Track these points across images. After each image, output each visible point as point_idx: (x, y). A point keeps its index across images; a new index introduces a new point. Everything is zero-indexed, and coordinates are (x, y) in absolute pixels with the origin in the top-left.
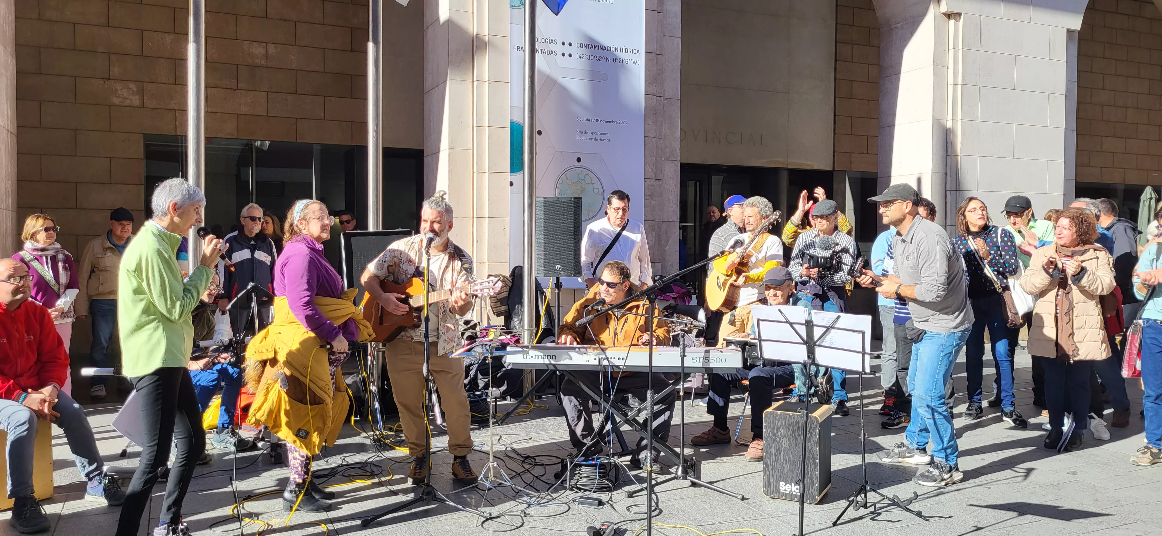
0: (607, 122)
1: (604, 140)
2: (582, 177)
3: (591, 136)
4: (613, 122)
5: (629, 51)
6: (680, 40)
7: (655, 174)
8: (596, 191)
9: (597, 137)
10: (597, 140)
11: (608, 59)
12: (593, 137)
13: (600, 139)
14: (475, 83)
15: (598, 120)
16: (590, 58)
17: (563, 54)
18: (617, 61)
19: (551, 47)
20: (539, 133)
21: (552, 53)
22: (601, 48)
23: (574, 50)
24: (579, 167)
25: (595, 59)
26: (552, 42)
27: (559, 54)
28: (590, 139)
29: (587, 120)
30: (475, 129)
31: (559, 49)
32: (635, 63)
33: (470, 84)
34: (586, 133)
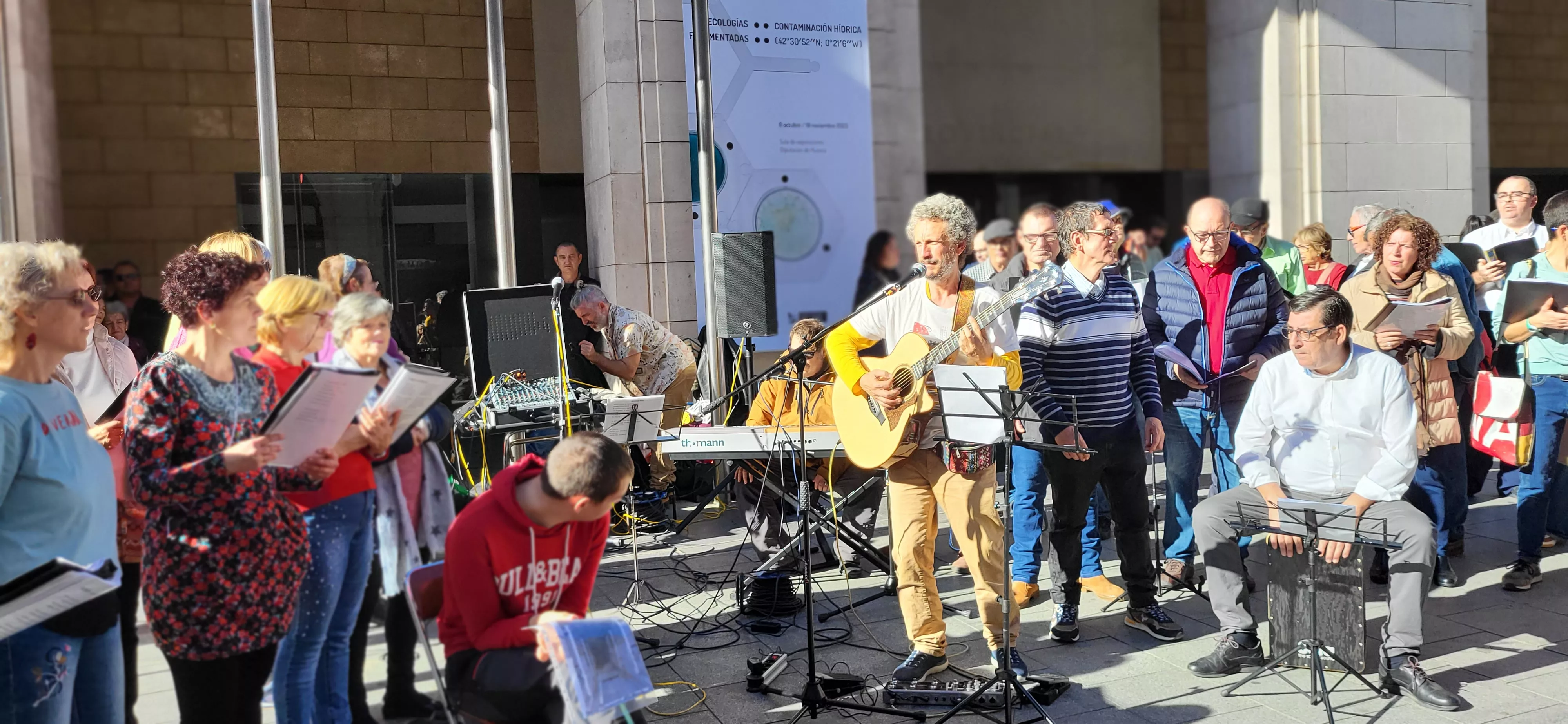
0: (822, 126)
1: (817, 151)
2: (792, 201)
3: (800, 146)
4: (829, 126)
5: (847, 29)
6: (918, 11)
7: (891, 192)
8: (810, 219)
9: (809, 147)
10: (807, 151)
11: (818, 43)
12: (803, 147)
13: (813, 150)
14: (642, 85)
15: (808, 125)
16: (794, 42)
17: (757, 40)
18: (831, 44)
19: (741, 31)
20: (730, 146)
21: (741, 39)
22: (808, 28)
23: (771, 33)
24: (786, 189)
25: (800, 43)
26: (741, 24)
27: (752, 39)
28: (799, 151)
29: (794, 125)
30: (645, 146)
31: (751, 32)
32: (855, 45)
33: (635, 86)
34: (793, 142)
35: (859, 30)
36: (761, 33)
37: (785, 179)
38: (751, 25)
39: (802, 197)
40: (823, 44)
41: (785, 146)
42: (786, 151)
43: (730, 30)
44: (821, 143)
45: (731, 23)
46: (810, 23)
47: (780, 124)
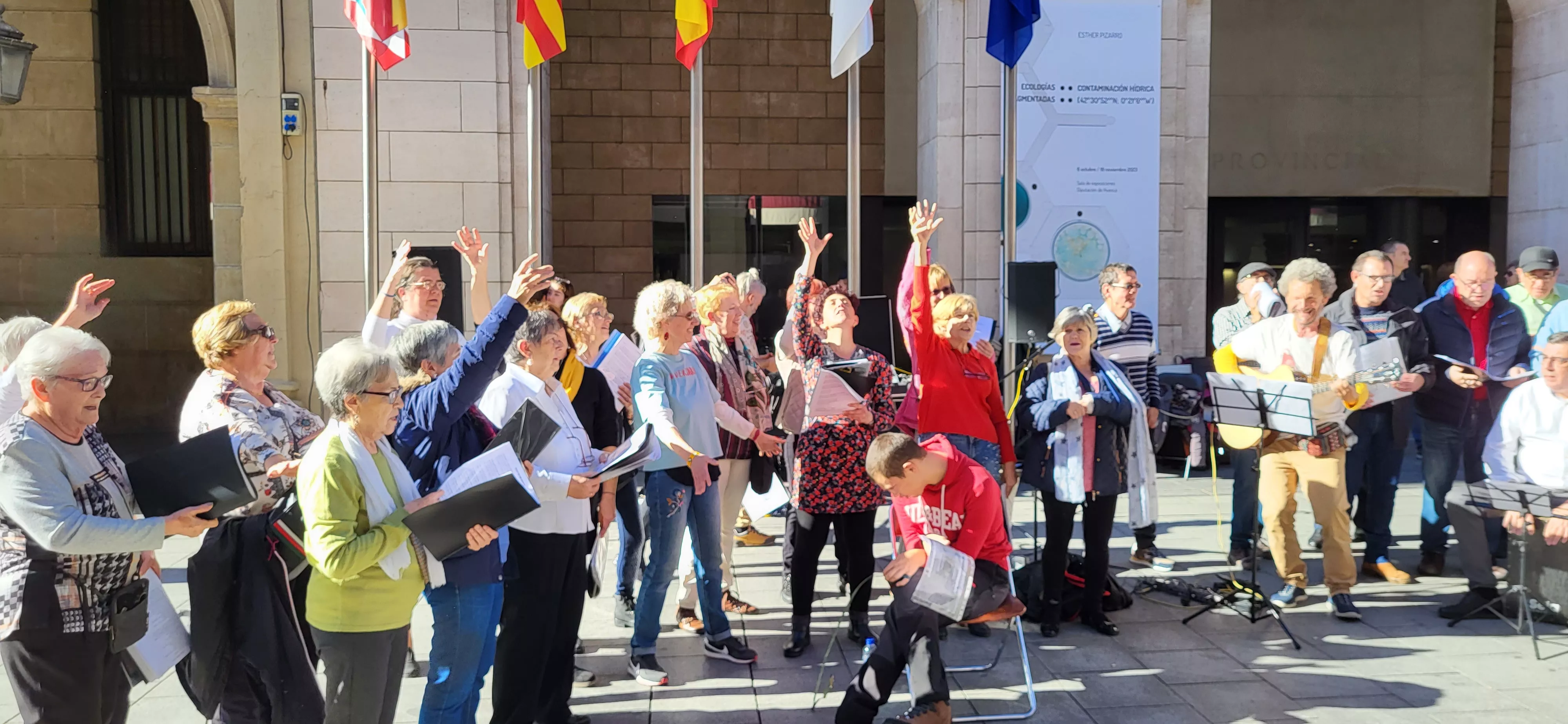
0: (1115, 170)
1: (1110, 191)
2: (1083, 233)
3: (1094, 187)
4: (1120, 170)
5: (1141, 89)
6: (1208, 68)
7: (1174, 225)
8: (1100, 247)
9: (1102, 187)
10: (1100, 190)
11: (1115, 101)
12: (1097, 187)
13: (1105, 190)
14: (966, 138)
15: (1102, 169)
16: (1094, 101)
17: (1062, 100)
18: (1127, 101)
19: (1049, 93)
20: (1034, 187)
21: (1049, 100)
22: (1107, 88)
23: (1075, 94)
24: (1080, 222)
25: (1100, 101)
26: (1049, 88)
27: (1058, 100)
28: (1094, 190)
29: (1090, 170)
30: (966, 186)
31: (1057, 94)
32: (1148, 102)
33: (961, 139)
34: (1088, 184)
35: (1152, 89)
36: (1066, 94)
37: (1080, 214)
38: (1058, 88)
39: (1093, 229)
40: (1119, 101)
41: (1082, 187)
42: (1081, 191)
43: (1040, 93)
44: (1112, 184)
45: (1041, 87)
46: (1109, 85)
47: (1078, 169)
